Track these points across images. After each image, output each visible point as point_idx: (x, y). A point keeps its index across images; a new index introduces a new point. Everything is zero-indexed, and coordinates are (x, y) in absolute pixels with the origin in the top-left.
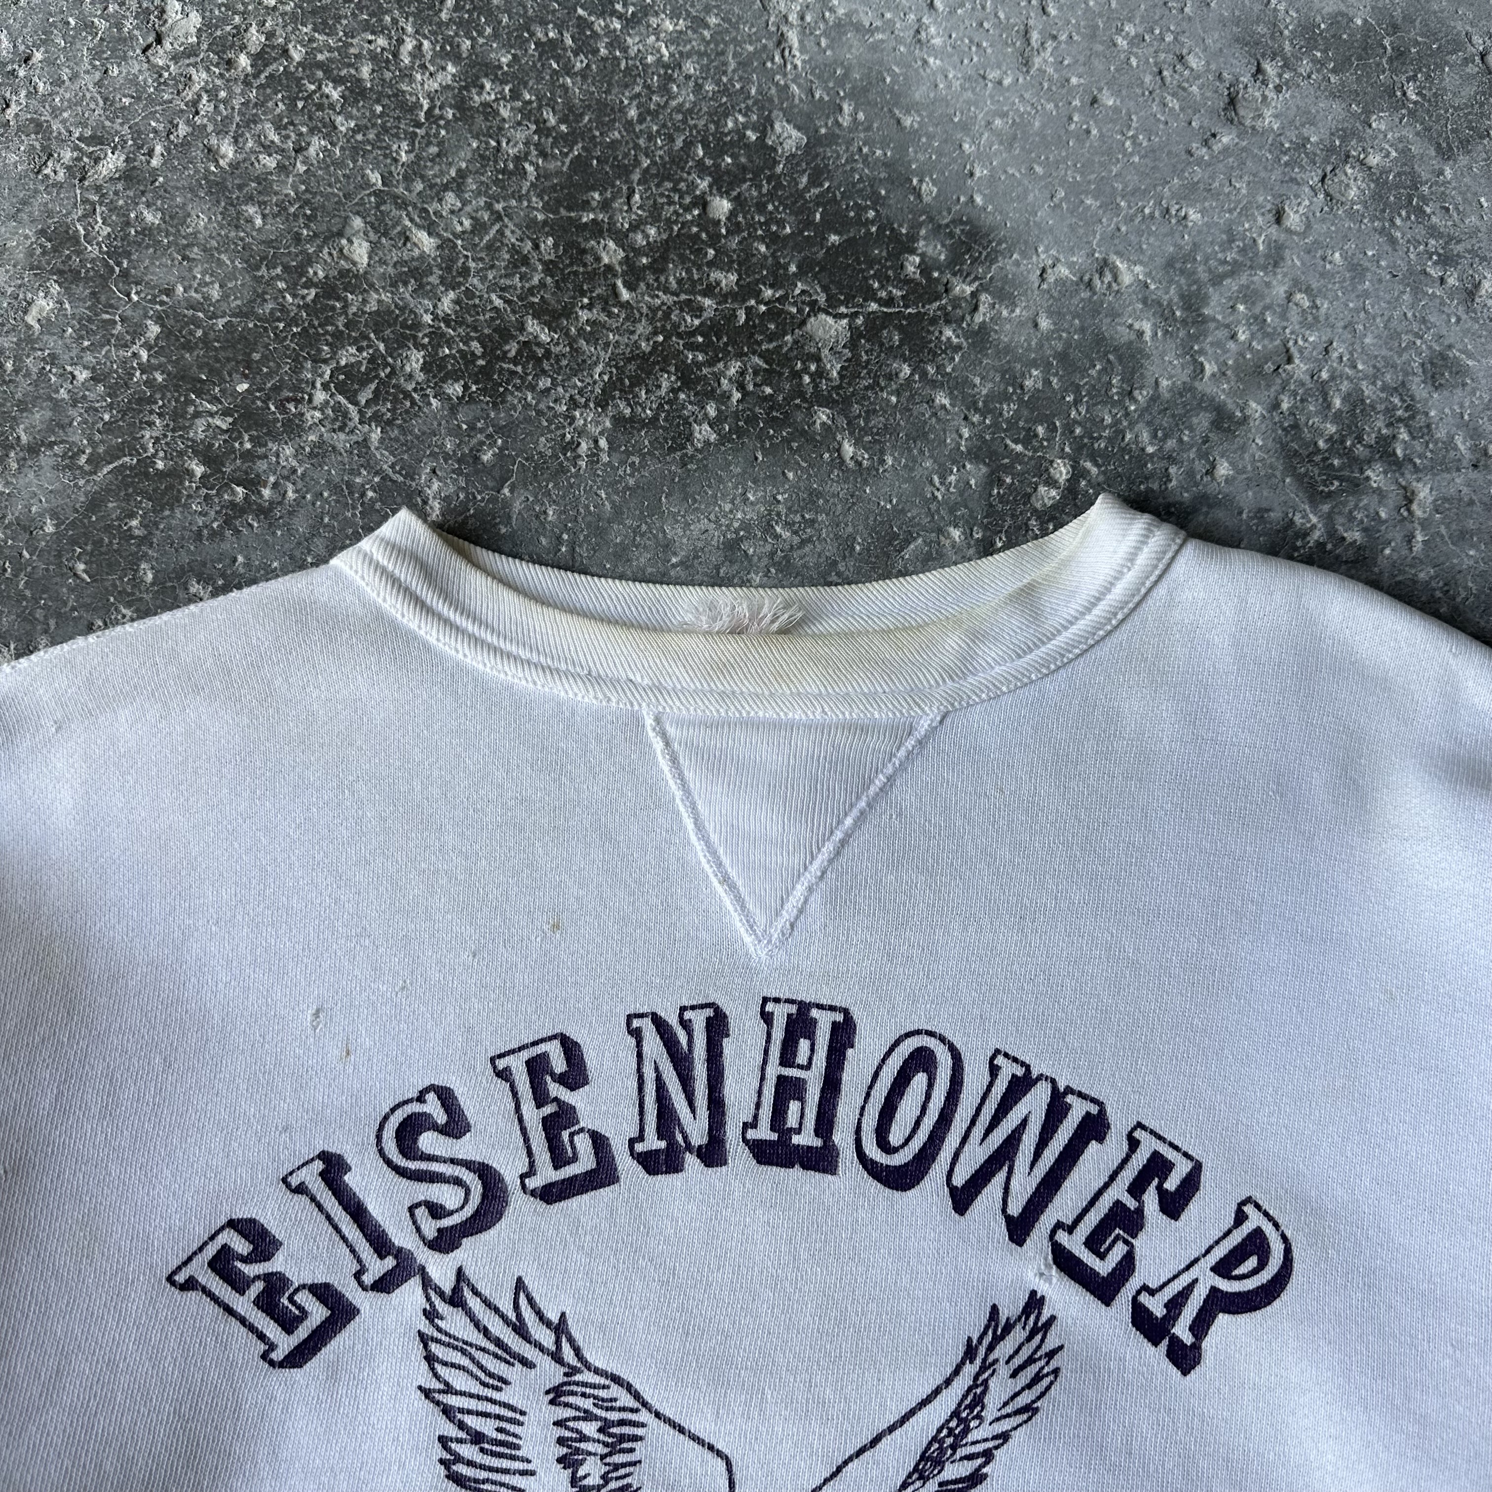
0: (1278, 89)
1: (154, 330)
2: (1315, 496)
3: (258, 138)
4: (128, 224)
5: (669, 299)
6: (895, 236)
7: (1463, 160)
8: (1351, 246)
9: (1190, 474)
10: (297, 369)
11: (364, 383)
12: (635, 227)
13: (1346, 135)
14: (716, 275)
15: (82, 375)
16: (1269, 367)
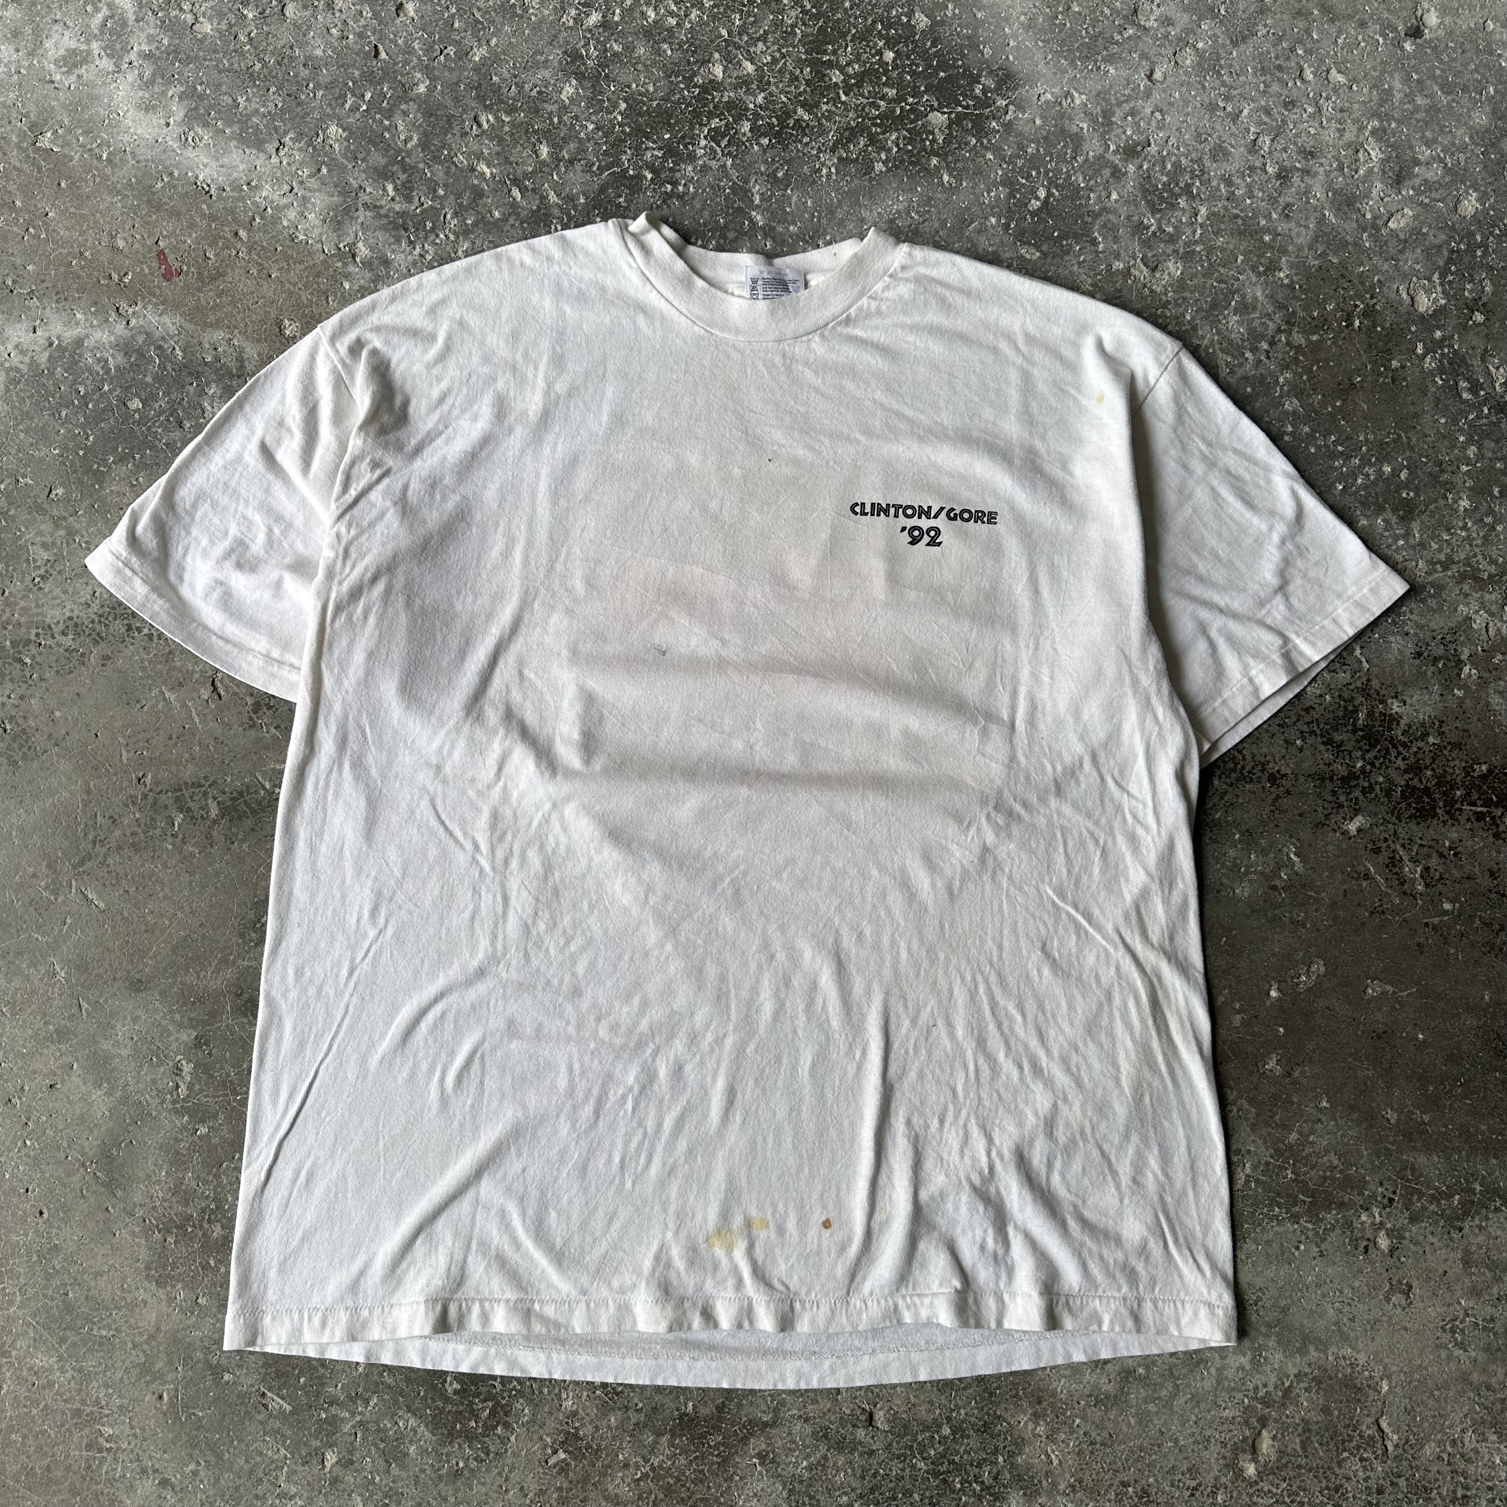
0: (1158, 6)
1: (623, 106)
2: (1154, 211)
3: (665, 7)
4: (606, 50)
5: (865, 101)
6: (971, 73)
7: (1242, 47)
8: (1184, 89)
9: (1099, 197)
10: (692, 129)
11: (723, 137)
12: (848, 64)
13: (1188, 31)
14: (886, 90)
15: (591, 127)
16: (1139, 148)
